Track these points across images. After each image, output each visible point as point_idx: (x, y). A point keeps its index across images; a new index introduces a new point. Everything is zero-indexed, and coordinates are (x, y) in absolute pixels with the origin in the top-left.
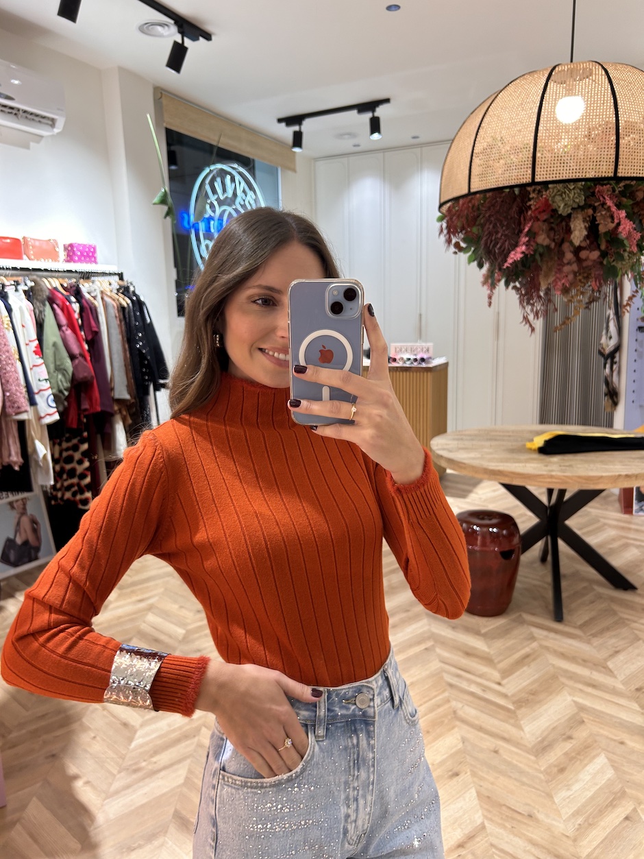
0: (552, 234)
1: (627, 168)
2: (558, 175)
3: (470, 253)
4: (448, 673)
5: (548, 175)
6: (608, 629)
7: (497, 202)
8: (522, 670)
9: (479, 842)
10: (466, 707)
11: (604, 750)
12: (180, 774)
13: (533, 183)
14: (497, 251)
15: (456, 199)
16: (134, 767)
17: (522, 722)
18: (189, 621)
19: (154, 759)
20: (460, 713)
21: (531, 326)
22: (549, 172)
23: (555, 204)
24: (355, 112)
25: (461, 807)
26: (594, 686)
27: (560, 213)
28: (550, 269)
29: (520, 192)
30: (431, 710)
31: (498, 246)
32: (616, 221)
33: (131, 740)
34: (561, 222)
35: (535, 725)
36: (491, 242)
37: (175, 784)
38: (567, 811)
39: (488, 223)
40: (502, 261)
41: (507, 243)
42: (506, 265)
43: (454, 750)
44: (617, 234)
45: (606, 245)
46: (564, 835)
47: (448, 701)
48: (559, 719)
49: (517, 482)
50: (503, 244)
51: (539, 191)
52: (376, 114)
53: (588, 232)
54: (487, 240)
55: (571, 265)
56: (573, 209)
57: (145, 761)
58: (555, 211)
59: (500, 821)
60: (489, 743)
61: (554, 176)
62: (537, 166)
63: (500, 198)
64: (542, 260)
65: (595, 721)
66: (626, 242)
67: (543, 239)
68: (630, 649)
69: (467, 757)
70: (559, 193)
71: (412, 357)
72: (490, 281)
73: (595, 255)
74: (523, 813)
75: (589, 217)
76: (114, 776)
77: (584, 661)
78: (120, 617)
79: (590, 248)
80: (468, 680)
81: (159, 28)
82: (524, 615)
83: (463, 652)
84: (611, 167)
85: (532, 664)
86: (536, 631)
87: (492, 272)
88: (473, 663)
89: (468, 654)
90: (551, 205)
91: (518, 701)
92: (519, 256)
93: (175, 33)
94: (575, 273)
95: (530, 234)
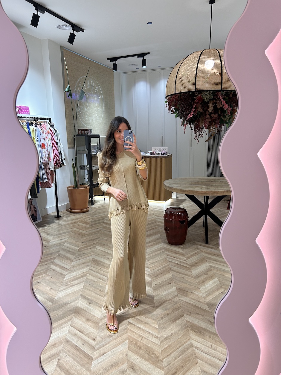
0: (203, 108)
1: (225, 87)
2: (203, 89)
3: (176, 114)
4: (169, 258)
7: (185, 96)
11: (217, 277)
12: (81, 286)
13: (195, 91)
14: (185, 114)
15: (171, 95)
16: (66, 285)
17: (192, 271)
18: (79, 245)
19: (72, 282)
20: (172, 269)
21: (198, 140)
22: (200, 88)
24: (137, 57)
26: (216, 261)
27: (205, 101)
28: (203, 120)
29: (192, 94)
30: (164, 268)
31: (185, 112)
32: (223, 104)
33: (64, 278)
34: (206, 104)
35: (195, 271)
36: (183, 111)
37: (80, 288)
39: (182, 104)
40: (186, 117)
42: (188, 119)
43: (170, 278)
44: (223, 109)
45: (220, 112)
46: (202, 297)
47: (168, 265)
48: (204, 270)
49: (190, 194)
50: (187, 111)
51: (199, 93)
52: (144, 58)
53: (214, 108)
54: (181, 110)
56: (209, 100)
57: (69, 283)
58: (203, 100)
59: (182, 294)
60: (181, 276)
61: (201, 89)
62: (197, 86)
64: (200, 117)
66: (226, 111)
67: (200, 110)
69: (174, 279)
70: (204, 94)
71: (160, 152)
72: (183, 124)
73: (216, 116)
75: (214, 102)
76: (60, 287)
77: (214, 254)
78: (55, 245)
79: (215, 113)
80: (175, 260)
81: (65, 27)
82: (196, 242)
83: (174, 253)
84: (220, 86)
85: (197, 256)
86: (199, 247)
87: (183, 121)
88: (177, 256)
89: (176, 253)
90: (202, 98)
91: (191, 265)
92: (191, 116)
93: (71, 29)
94: (209, 122)
95: (196, 108)
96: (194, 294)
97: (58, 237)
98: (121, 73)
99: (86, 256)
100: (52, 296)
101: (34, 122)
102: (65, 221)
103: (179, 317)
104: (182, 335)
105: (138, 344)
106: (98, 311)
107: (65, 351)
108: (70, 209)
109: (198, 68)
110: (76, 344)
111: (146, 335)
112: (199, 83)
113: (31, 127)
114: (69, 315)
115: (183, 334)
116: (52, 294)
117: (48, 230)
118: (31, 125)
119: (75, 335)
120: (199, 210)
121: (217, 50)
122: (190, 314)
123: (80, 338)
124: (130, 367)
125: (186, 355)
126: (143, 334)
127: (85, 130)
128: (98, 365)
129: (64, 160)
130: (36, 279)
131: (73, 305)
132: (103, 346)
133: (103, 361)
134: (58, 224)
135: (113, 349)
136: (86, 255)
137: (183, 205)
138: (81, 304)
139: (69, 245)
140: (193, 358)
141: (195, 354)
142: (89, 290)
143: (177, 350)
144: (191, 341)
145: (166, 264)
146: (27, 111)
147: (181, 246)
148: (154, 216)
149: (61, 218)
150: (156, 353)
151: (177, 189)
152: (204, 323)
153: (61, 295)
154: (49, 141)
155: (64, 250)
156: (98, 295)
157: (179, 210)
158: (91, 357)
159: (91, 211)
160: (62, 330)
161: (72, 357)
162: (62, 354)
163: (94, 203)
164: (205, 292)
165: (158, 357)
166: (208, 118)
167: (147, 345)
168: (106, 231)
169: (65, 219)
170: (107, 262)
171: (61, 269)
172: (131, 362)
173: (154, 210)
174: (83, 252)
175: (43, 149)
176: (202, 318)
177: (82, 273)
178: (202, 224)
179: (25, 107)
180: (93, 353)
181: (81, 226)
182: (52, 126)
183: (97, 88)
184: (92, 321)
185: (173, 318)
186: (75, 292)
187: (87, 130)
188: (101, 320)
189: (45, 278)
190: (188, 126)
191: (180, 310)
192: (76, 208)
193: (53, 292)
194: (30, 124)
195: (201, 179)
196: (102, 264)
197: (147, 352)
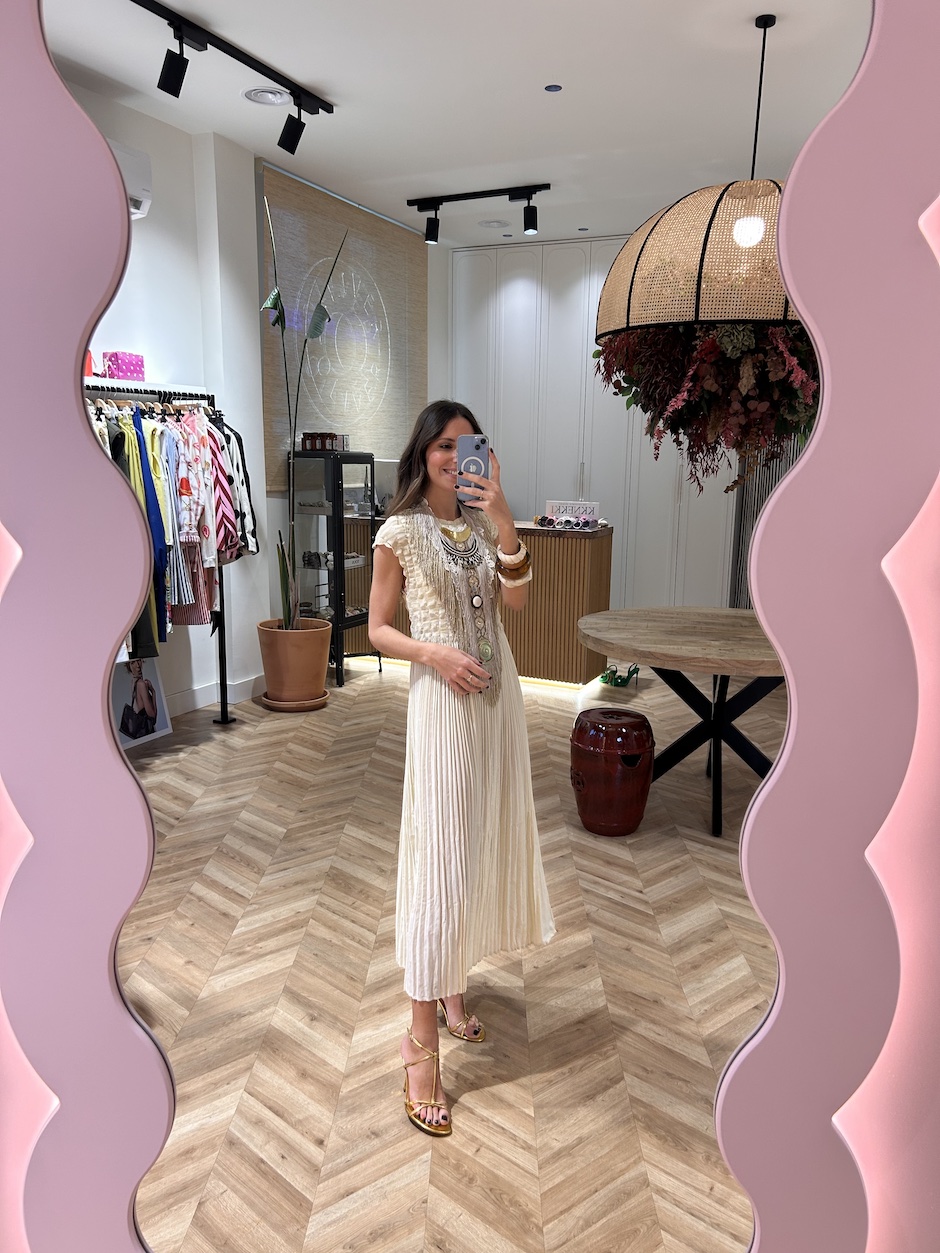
0: (720, 379)
2: (723, 314)
3: (630, 395)
5: (713, 314)
7: (659, 339)
8: (668, 880)
11: (746, 951)
12: (288, 959)
13: (697, 321)
14: (657, 397)
15: (616, 333)
16: (239, 951)
17: (660, 926)
18: (289, 820)
19: (259, 945)
20: (593, 915)
21: (699, 484)
22: (716, 310)
23: (721, 345)
24: (506, 197)
27: (728, 356)
28: (718, 419)
29: (685, 330)
31: (659, 390)
32: (788, 368)
33: (233, 928)
34: (730, 365)
35: (672, 929)
36: (651, 387)
37: (283, 966)
38: (695, 1000)
39: (648, 364)
40: (663, 408)
41: (668, 388)
42: (667, 414)
43: (583, 946)
44: (789, 384)
45: (778, 395)
46: (687, 1017)
47: (582, 904)
48: (701, 925)
49: (669, 666)
50: (664, 389)
51: (708, 330)
52: (532, 203)
53: (757, 380)
54: (646, 383)
55: (738, 417)
56: (742, 352)
57: (249, 946)
58: (723, 354)
60: (622, 942)
61: (716, 315)
62: (702, 304)
63: (664, 335)
64: (709, 411)
65: (739, 927)
66: (799, 393)
67: (710, 385)
69: (597, 953)
70: (727, 333)
71: (572, 519)
72: (651, 430)
73: (764, 407)
75: (760, 362)
76: (218, 958)
79: (760, 398)
80: (606, 887)
81: (270, 96)
82: (679, 828)
83: (602, 860)
84: (780, 309)
85: (681, 877)
86: (691, 845)
87: (652, 421)
88: (614, 873)
89: (609, 863)
90: (718, 347)
91: (660, 907)
92: (680, 404)
93: (289, 102)
94: (740, 426)
95: (695, 378)
96: (662, 1005)
97: (222, 789)
98: (455, 250)
99: (308, 857)
100: (192, 988)
101: (158, 407)
102: (248, 737)
103: (608, 1083)
104: (612, 1145)
105: (466, 1167)
106: (337, 1046)
107: (222, 1175)
108: (266, 695)
109: (709, 243)
110: (262, 1156)
111: (493, 1138)
112: (712, 296)
113: (148, 425)
114: (244, 1054)
115: (617, 1142)
116: (191, 980)
117: (189, 765)
118: (146, 416)
119: (258, 1123)
120: (695, 719)
121: (777, 185)
122: (645, 1074)
123: (273, 1135)
124: (433, 1244)
125: (623, 1213)
126: (483, 1135)
127: (324, 436)
128: (329, 1230)
129: (249, 536)
130: (143, 928)
131: (258, 1019)
132: (349, 1165)
133: (345, 1216)
134: (224, 743)
135: (382, 1180)
136: (309, 854)
137: (642, 698)
138: (285, 1018)
139: (254, 818)
140: (646, 1228)
141: (652, 1212)
142: (313, 974)
143: (594, 1196)
144: (644, 1167)
145: (574, 901)
146: (135, 371)
147: (629, 840)
148: (541, 733)
149: (233, 725)
150: (522, 1200)
151: (622, 648)
152: (689, 1107)
153: (219, 984)
154: (203, 470)
155: (237, 832)
156: (343, 991)
157: (625, 720)
158: (307, 1201)
159: (333, 705)
160: (217, 1103)
161: (244, 1198)
162: (212, 1184)
163: (345, 678)
164: (700, 1002)
165: (527, 1216)
166: (736, 414)
167: (495, 1171)
168: (379, 775)
169: (246, 728)
170: (378, 882)
171: (226, 897)
172: (438, 1226)
173: (545, 713)
174: (300, 842)
175: (183, 497)
176: (685, 1089)
177: (293, 913)
178: (704, 766)
179: (131, 355)
180: (314, 1186)
181: (299, 754)
182: (217, 420)
183: (370, 297)
184: (318, 1081)
185: (588, 1086)
186: (266, 980)
187: (332, 436)
188: (347, 1076)
189: (172, 925)
190: (669, 437)
191: (612, 1059)
192: (286, 694)
193: (196, 973)
194: (142, 413)
195: (706, 615)
196: (362, 887)
197: (493, 1197)
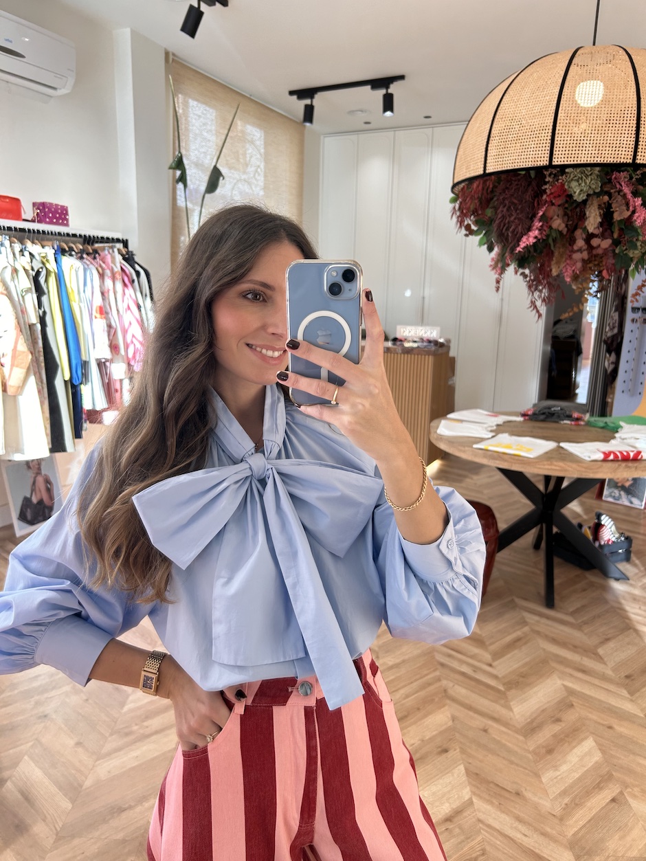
0: (566, 220)
2: (576, 159)
3: (482, 235)
4: (440, 652)
5: (566, 159)
6: (599, 616)
7: (512, 184)
8: (513, 653)
9: (466, 817)
10: (456, 686)
11: (593, 734)
13: (550, 166)
14: (510, 234)
15: (470, 180)
16: (126, 730)
17: (511, 703)
19: (145, 724)
20: (451, 692)
21: (538, 311)
22: (565, 156)
23: (570, 189)
24: (369, 87)
25: (450, 782)
26: (584, 671)
27: (575, 199)
28: (561, 256)
29: (536, 176)
30: (423, 687)
31: (511, 230)
32: (631, 209)
33: (123, 704)
34: (576, 207)
35: (522, 707)
36: (504, 226)
38: (555, 791)
39: (501, 207)
40: (514, 245)
41: (520, 227)
42: (518, 249)
43: (444, 728)
44: (631, 223)
45: (619, 233)
46: (549, 813)
47: (439, 680)
48: (548, 702)
49: (516, 467)
50: (517, 227)
52: (390, 91)
53: (602, 220)
54: (500, 223)
55: (581, 253)
56: (588, 195)
57: (136, 725)
58: (570, 196)
59: (487, 797)
60: (479, 722)
61: (572, 159)
62: (555, 149)
63: (515, 181)
64: (554, 246)
65: (585, 706)
66: (639, 230)
67: (558, 224)
68: (620, 637)
69: (457, 735)
70: (575, 178)
72: (496, 266)
73: (606, 243)
74: (511, 790)
75: (605, 203)
76: (106, 738)
77: (575, 647)
79: (603, 236)
84: (630, 153)
86: (529, 617)
87: (498, 256)
90: (565, 190)
91: (509, 683)
92: (532, 241)
94: (583, 260)
95: (544, 219)
98: (325, 135)
100: (78, 775)
113: (68, 261)
116: (78, 766)
118: (66, 254)
145: (432, 676)
146: (60, 218)
154: (116, 299)
164: (560, 795)
166: (580, 250)
179: (57, 205)
182: (130, 259)
189: (67, 700)
190: (511, 269)
193: (84, 756)
194: (63, 251)
